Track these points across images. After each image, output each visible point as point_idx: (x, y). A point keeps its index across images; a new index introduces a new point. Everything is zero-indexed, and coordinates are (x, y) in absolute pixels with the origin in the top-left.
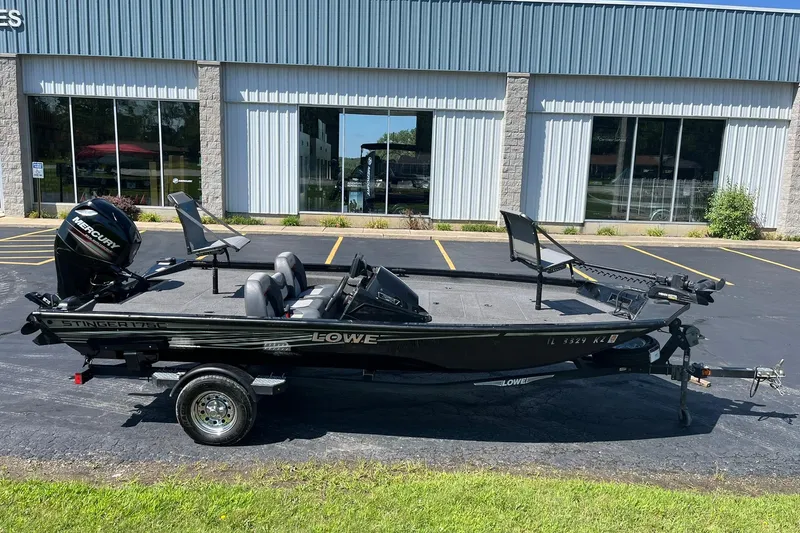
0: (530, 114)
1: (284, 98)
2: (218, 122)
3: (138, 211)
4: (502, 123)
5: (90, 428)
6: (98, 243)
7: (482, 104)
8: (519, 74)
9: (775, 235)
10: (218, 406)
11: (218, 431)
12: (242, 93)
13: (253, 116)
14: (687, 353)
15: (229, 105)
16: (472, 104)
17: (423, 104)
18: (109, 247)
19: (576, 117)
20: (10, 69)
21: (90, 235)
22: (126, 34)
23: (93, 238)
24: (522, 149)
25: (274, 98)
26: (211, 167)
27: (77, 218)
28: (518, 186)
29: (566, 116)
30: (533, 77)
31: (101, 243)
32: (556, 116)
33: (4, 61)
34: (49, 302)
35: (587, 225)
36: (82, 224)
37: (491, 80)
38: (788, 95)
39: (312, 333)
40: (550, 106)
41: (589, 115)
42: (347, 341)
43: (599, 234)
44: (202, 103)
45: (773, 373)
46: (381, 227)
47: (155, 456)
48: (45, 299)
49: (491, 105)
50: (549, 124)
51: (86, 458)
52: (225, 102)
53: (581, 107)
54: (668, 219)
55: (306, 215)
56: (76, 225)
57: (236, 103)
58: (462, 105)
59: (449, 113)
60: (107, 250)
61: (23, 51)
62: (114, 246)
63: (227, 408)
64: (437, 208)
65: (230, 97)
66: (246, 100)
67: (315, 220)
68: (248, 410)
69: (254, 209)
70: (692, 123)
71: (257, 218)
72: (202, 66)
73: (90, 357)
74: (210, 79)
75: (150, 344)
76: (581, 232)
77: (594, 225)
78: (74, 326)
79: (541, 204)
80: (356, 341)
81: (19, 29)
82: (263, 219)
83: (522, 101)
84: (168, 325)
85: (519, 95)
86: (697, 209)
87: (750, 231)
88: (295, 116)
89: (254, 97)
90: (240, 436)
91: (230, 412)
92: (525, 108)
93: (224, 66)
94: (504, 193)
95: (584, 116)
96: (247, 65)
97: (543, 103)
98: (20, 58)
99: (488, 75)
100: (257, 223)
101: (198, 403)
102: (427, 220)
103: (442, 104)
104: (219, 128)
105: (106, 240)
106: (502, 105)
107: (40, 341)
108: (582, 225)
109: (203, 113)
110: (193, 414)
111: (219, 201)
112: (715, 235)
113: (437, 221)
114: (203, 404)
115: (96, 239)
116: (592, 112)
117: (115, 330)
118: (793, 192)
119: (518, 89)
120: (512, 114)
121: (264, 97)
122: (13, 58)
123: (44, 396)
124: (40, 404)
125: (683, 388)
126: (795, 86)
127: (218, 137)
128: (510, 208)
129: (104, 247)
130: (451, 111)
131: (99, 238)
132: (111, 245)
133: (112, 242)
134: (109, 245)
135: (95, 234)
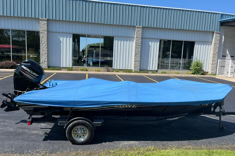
0: (142, 38)
1: (68, 31)
2: (46, 38)
5: (33, 141)
6: (31, 75)
7: (128, 35)
8: (140, 27)
9: (208, 73)
11: (82, 140)
14: (221, 108)
15: (50, 33)
16: (125, 35)
17: (111, 34)
18: (35, 76)
21: (28, 72)
23: (29, 73)
24: (140, 48)
26: (44, 52)
27: (23, 66)
28: (139, 59)
30: (143, 27)
31: (32, 74)
32: (149, 39)
34: (11, 96)
36: (25, 68)
37: (131, 28)
38: (212, 34)
40: (148, 36)
42: (127, 107)
43: (162, 73)
44: (41, 31)
46: (98, 71)
47: (62, 150)
48: (9, 95)
51: (37, 152)
52: (48, 31)
53: (156, 37)
54: (180, 69)
56: (23, 68)
57: (52, 32)
58: (123, 35)
60: (34, 77)
62: (37, 75)
63: (84, 131)
64: (115, 66)
65: (50, 30)
66: (55, 31)
67: (77, 69)
70: (186, 42)
72: (41, 20)
73: (31, 115)
74: (43, 24)
75: (57, 110)
76: (156, 73)
77: (160, 71)
80: (130, 107)
83: (140, 34)
86: (187, 67)
87: (202, 73)
89: (58, 30)
91: (85, 132)
92: (141, 36)
93: (48, 20)
94: (135, 61)
95: (157, 39)
96: (56, 20)
99: (131, 26)
100: (59, 70)
101: (74, 131)
102: (112, 69)
104: (46, 40)
105: (34, 74)
108: (157, 71)
109: (41, 35)
110: (73, 135)
111: (46, 63)
112: (193, 74)
113: (115, 69)
114: (75, 131)
115: (30, 73)
116: (159, 38)
118: (213, 62)
119: (139, 31)
120: (137, 38)
123: (12, 130)
124: (11, 132)
125: (220, 118)
126: (213, 32)
127: (46, 42)
128: (137, 65)
129: (33, 76)
130: (119, 37)
131: (31, 73)
132: (36, 75)
133: (36, 74)
134: (35, 75)
135: (30, 71)
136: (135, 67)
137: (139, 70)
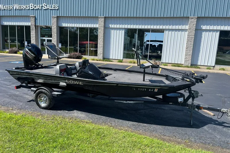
0: (196, 30)
1: (121, 26)
2: (103, 33)
3: (82, 57)
7: (180, 27)
8: (194, 17)
10: (44, 98)
12: (110, 25)
13: (112, 31)
14: (193, 100)
15: (106, 28)
16: (177, 27)
17: (161, 27)
18: (33, 56)
19: (213, 31)
20: (55, 20)
22: (82, 10)
24: (193, 41)
26: (100, 45)
27: (26, 48)
28: (191, 53)
29: (210, 31)
30: (198, 18)
32: (206, 30)
33: (54, 18)
35: (216, 67)
36: (27, 50)
37: (184, 19)
39: (66, 80)
40: (204, 27)
42: (75, 83)
43: (220, 70)
44: (99, 28)
45: (228, 111)
49: (184, 27)
50: (204, 33)
52: (105, 27)
53: (215, 28)
55: (125, 60)
56: (26, 50)
57: (108, 28)
58: (174, 27)
61: (58, 15)
63: (47, 99)
64: (164, 59)
65: (107, 26)
66: (111, 27)
67: (127, 61)
68: (50, 100)
69: (111, 58)
71: (112, 60)
72: (100, 18)
73: (22, 83)
74: (101, 21)
75: (30, 80)
76: (213, 69)
77: (218, 67)
78: (14, 74)
79: (199, 59)
80: (78, 83)
81: (57, 10)
82: (113, 60)
83: (194, 26)
84: (33, 75)
85: (193, 24)
88: (123, 31)
89: (113, 26)
90: (49, 107)
92: (195, 28)
93: (105, 18)
94: (186, 55)
95: (216, 31)
96: (111, 17)
97: (202, 26)
98: (57, 17)
99: (183, 17)
101: (39, 97)
103: (167, 27)
104: (103, 35)
105: (32, 54)
106: (187, 27)
108: (214, 67)
109: (99, 31)
111: (102, 55)
113: (163, 63)
114: (41, 97)
115: (30, 54)
116: (219, 29)
117: (22, 75)
119: (193, 22)
120: (190, 30)
121: (115, 26)
122: (56, 17)
127: (102, 37)
128: (188, 60)
129: (32, 56)
130: (170, 29)
136: (185, 61)
137: (190, 65)
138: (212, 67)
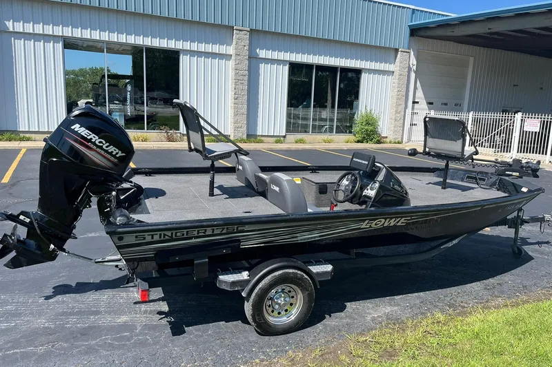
0: (250, 58)
1: (49, 30)
4: (231, 63)
6: (103, 152)
7: (216, 48)
8: (243, 28)
9: (388, 140)
12: (7, 23)
13: (19, 44)
16: (210, 48)
17: (171, 44)
18: (114, 156)
19: (278, 62)
21: (94, 143)
23: (98, 146)
24: (246, 83)
25: (39, 29)
27: (78, 125)
28: (244, 110)
29: (272, 61)
30: (252, 31)
31: (106, 151)
32: (267, 61)
34: (28, 220)
35: (287, 136)
36: (83, 131)
37: (223, 31)
38: (393, 53)
39: (365, 221)
40: (263, 54)
41: (286, 61)
42: (386, 225)
43: (296, 142)
46: (145, 140)
48: (22, 217)
49: (223, 49)
50: (262, 66)
53: (281, 56)
54: (332, 132)
56: (76, 133)
58: (203, 47)
59: (192, 53)
60: (112, 159)
62: (120, 154)
66: (11, 29)
69: (23, 127)
70: (345, 70)
71: (27, 135)
75: (224, 248)
76: (284, 142)
77: (292, 137)
78: (148, 239)
79: (258, 122)
80: (393, 224)
82: (33, 136)
83: (245, 48)
85: (243, 44)
86: (345, 126)
87: (377, 139)
88: (60, 46)
89: (19, 27)
91: (293, 301)
92: (247, 53)
94: (236, 115)
95: (284, 62)
97: (258, 50)
99: (221, 26)
100: (28, 139)
102: (179, 135)
103: (187, 45)
105: (112, 149)
106: (231, 50)
107: (14, 264)
108: (284, 137)
110: (265, 310)
112: (358, 142)
114: (270, 298)
115: (101, 148)
116: (288, 59)
117: (191, 238)
118: (396, 115)
119: (242, 39)
120: (239, 57)
121: (29, 28)
125: (516, 233)
126: (397, 50)
128: (240, 125)
129: (109, 156)
130: (194, 51)
131: (104, 147)
132: (117, 153)
133: (117, 151)
134: (114, 153)
135: (100, 142)
136: (236, 128)
137: (245, 137)
138: (282, 139)
